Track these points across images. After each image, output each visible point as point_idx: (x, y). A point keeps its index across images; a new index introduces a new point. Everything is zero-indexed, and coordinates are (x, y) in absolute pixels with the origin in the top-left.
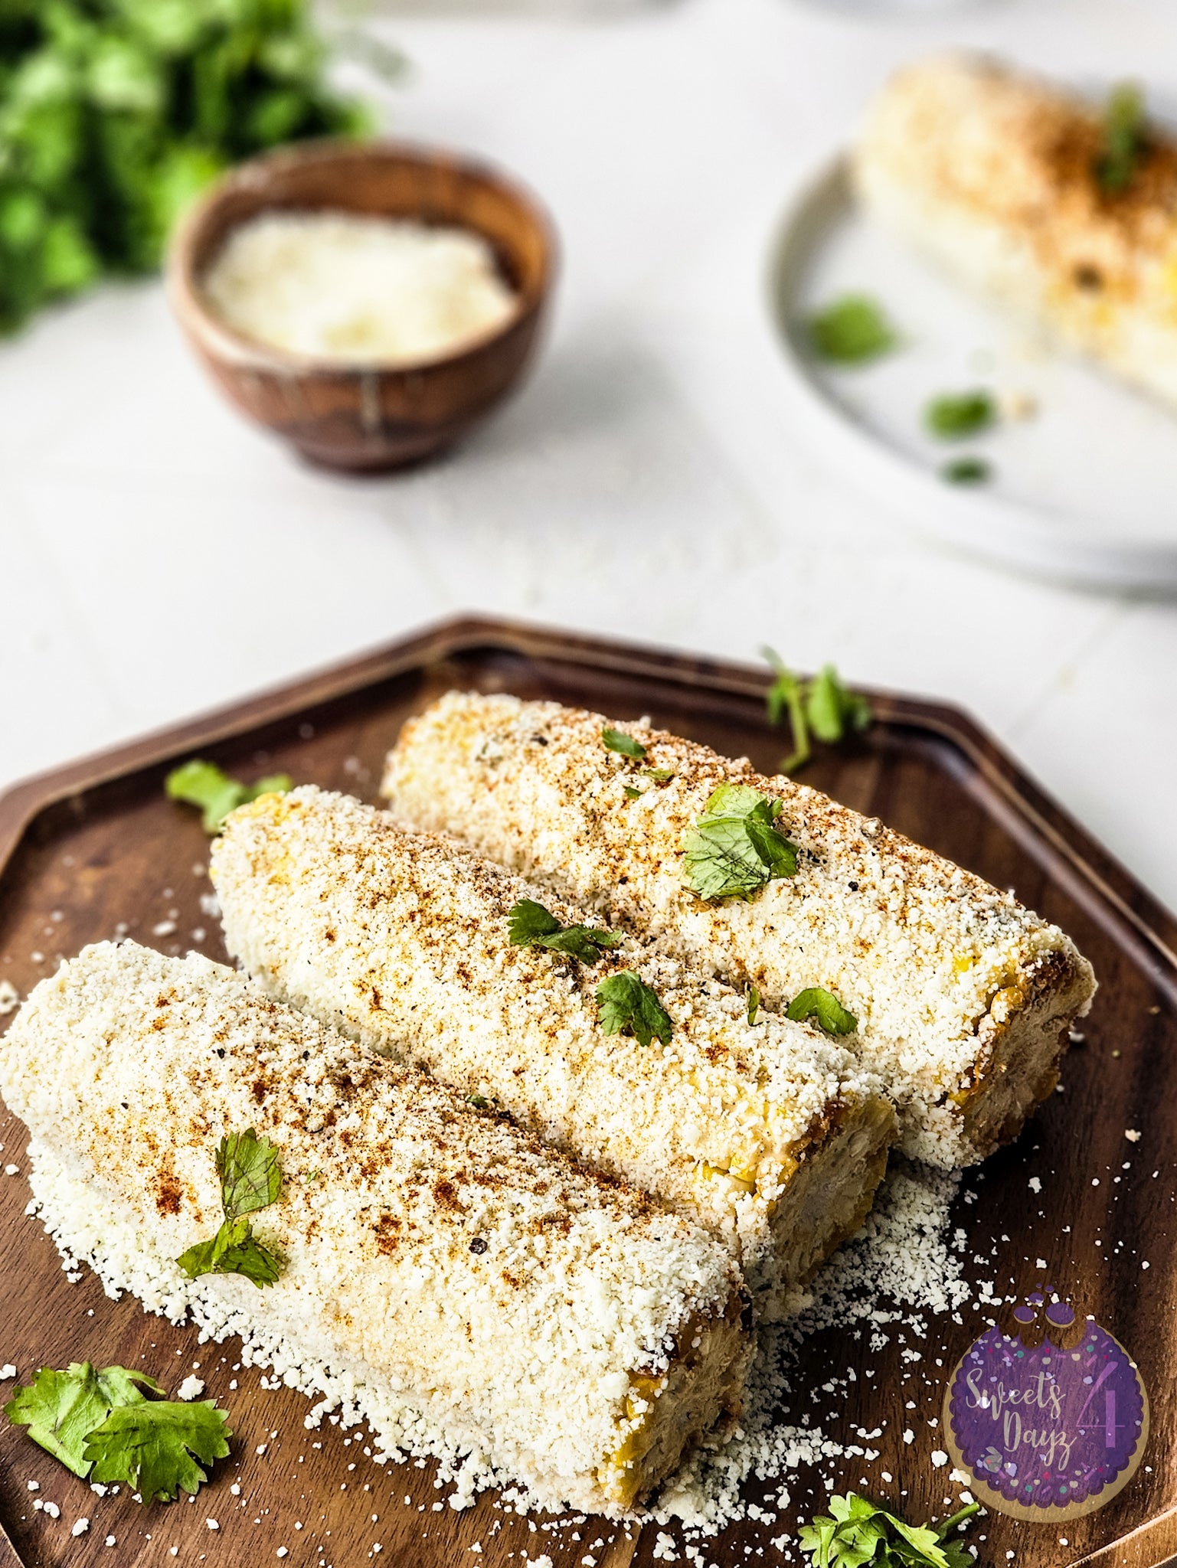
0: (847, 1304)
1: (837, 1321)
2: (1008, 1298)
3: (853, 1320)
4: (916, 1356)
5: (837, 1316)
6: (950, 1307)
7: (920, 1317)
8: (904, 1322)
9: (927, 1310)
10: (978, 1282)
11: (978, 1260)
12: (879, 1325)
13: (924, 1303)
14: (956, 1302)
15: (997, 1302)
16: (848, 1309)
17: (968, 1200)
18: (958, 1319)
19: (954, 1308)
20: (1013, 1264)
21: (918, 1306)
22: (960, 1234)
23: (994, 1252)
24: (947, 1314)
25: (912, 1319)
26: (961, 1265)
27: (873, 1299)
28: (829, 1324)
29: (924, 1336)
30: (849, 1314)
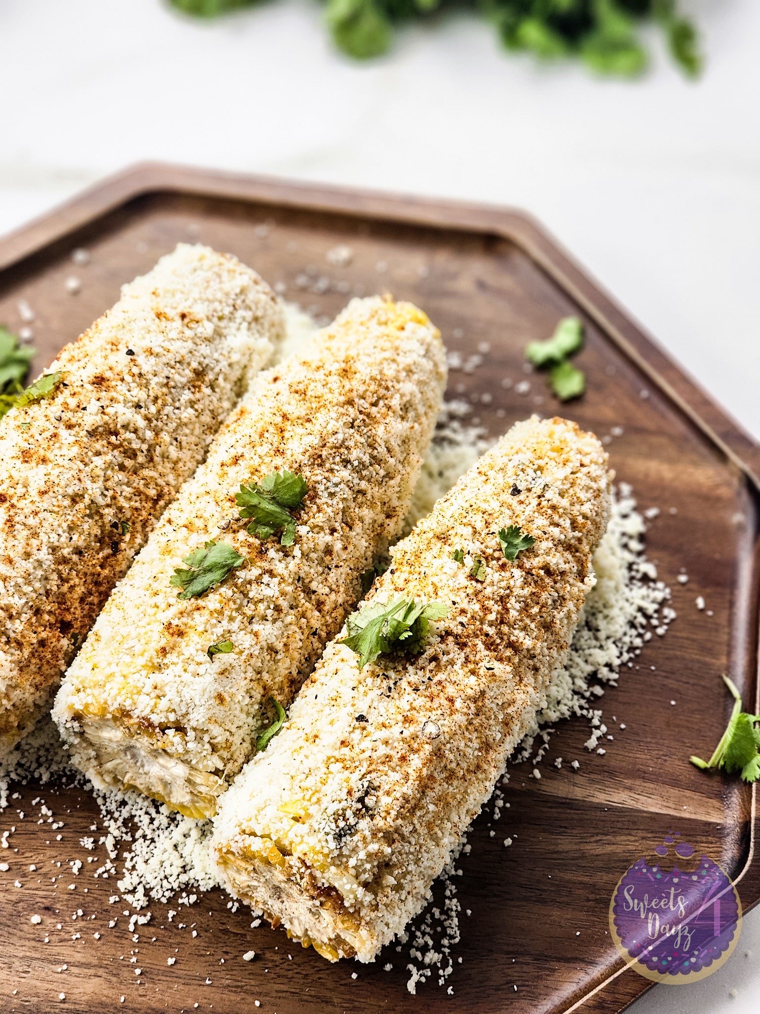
0: (121, 819)
1: (104, 812)
2: (136, 936)
3: (106, 824)
4: (75, 870)
5: (109, 812)
6: (124, 893)
7: (113, 871)
8: (108, 861)
9: (119, 876)
10: (149, 914)
11: (171, 913)
12: (104, 843)
13: (127, 874)
14: (129, 898)
15: (131, 928)
16: (116, 820)
17: (230, 905)
18: (112, 899)
19: (125, 897)
20: (171, 941)
21: (124, 870)
22: (193, 898)
23: (181, 926)
24: (116, 891)
25: (109, 865)
26: (164, 900)
27: (128, 838)
28: (102, 807)
29: (96, 876)
30: (112, 821)
